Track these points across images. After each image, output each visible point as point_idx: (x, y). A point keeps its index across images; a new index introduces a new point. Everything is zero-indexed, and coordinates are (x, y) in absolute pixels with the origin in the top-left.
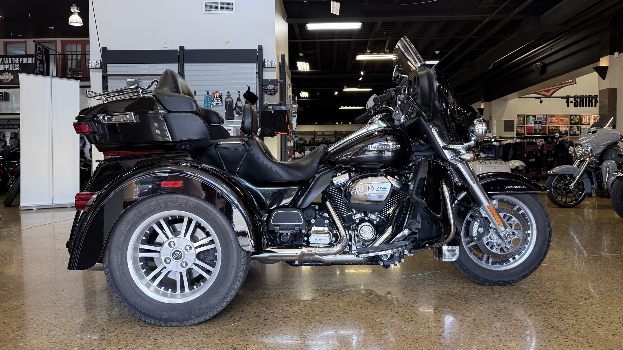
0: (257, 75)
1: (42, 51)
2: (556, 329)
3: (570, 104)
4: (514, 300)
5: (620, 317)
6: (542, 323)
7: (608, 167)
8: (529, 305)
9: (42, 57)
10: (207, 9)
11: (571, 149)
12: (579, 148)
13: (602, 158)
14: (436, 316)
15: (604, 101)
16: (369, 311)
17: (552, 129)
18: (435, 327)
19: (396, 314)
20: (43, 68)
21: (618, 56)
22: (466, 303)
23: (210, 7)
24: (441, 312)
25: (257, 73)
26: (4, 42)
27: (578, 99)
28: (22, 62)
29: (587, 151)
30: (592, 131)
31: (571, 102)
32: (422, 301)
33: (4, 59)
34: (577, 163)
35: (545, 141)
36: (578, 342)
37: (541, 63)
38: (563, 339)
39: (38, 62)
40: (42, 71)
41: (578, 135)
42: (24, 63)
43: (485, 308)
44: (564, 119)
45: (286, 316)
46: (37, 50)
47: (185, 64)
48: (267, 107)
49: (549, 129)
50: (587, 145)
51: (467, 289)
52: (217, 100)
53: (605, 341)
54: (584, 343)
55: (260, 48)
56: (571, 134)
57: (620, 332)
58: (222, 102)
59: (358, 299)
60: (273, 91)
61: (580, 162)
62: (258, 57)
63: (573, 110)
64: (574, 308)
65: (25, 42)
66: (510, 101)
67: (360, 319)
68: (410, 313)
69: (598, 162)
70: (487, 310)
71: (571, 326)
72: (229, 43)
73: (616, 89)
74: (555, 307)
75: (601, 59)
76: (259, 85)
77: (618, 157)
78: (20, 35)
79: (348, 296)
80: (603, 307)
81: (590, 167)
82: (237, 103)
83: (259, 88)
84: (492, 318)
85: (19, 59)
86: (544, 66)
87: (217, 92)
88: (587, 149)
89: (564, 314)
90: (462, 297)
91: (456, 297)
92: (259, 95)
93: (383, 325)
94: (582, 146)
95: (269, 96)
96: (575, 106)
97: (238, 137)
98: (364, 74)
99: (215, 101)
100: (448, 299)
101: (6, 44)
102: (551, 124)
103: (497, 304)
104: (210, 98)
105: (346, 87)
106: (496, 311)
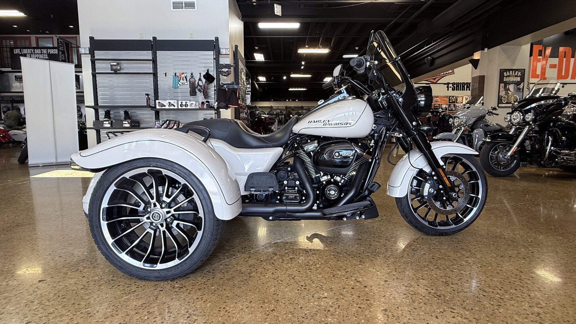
0: (215, 60)
1: (63, 44)
2: (443, 299)
3: (449, 88)
4: (404, 259)
5: (501, 280)
6: (429, 289)
7: (477, 134)
8: (418, 265)
9: (63, 49)
10: (174, 8)
11: (451, 120)
12: (457, 119)
13: (473, 127)
14: (330, 281)
15: (475, 85)
16: (267, 277)
17: (436, 106)
18: (326, 298)
19: (292, 281)
20: (65, 57)
21: (487, 52)
22: (360, 264)
23: (177, 6)
24: (335, 276)
25: (214, 59)
26: (36, 37)
27: (455, 85)
28: (49, 52)
29: (462, 122)
30: (466, 107)
31: (451, 87)
32: (321, 262)
33: (35, 50)
34: (455, 131)
35: (432, 114)
36: (465, 318)
37: (431, 57)
38: (450, 313)
39: (60, 52)
40: (64, 59)
41: (454, 110)
42: (51, 53)
43: (377, 269)
44: (445, 99)
45: (184, 285)
46: (59, 43)
47: (157, 52)
48: (223, 86)
49: (434, 106)
50: (462, 117)
51: (364, 246)
52: (183, 80)
53: (492, 315)
54: (471, 318)
55: (216, 39)
56: (449, 110)
57: (504, 302)
58: (187, 82)
59: (262, 261)
60: (227, 73)
61: (456, 130)
62: (214, 46)
63: (451, 93)
64: (457, 269)
65: (52, 37)
67: (255, 287)
68: (305, 278)
69: (470, 130)
70: (378, 273)
71: (457, 294)
72: (192, 35)
73: (484, 76)
74: (440, 267)
75: (474, 54)
76: (216, 68)
77: (485, 127)
78: (47, 32)
79: (255, 257)
80: (484, 267)
81: (464, 134)
82: (198, 82)
83: (216, 71)
84: (382, 283)
85: (47, 50)
86: (433, 60)
87: (183, 73)
88: (463, 120)
89: (449, 277)
90: (358, 255)
91: (352, 256)
92: (216, 76)
93: (275, 296)
94: (459, 118)
95: (224, 77)
96: (453, 90)
97: (200, 109)
98: (305, 63)
99: (181, 80)
100: (345, 259)
101: (37, 39)
102: (436, 102)
103: (388, 265)
104: (177, 78)
105: (292, 73)
106: (387, 274)
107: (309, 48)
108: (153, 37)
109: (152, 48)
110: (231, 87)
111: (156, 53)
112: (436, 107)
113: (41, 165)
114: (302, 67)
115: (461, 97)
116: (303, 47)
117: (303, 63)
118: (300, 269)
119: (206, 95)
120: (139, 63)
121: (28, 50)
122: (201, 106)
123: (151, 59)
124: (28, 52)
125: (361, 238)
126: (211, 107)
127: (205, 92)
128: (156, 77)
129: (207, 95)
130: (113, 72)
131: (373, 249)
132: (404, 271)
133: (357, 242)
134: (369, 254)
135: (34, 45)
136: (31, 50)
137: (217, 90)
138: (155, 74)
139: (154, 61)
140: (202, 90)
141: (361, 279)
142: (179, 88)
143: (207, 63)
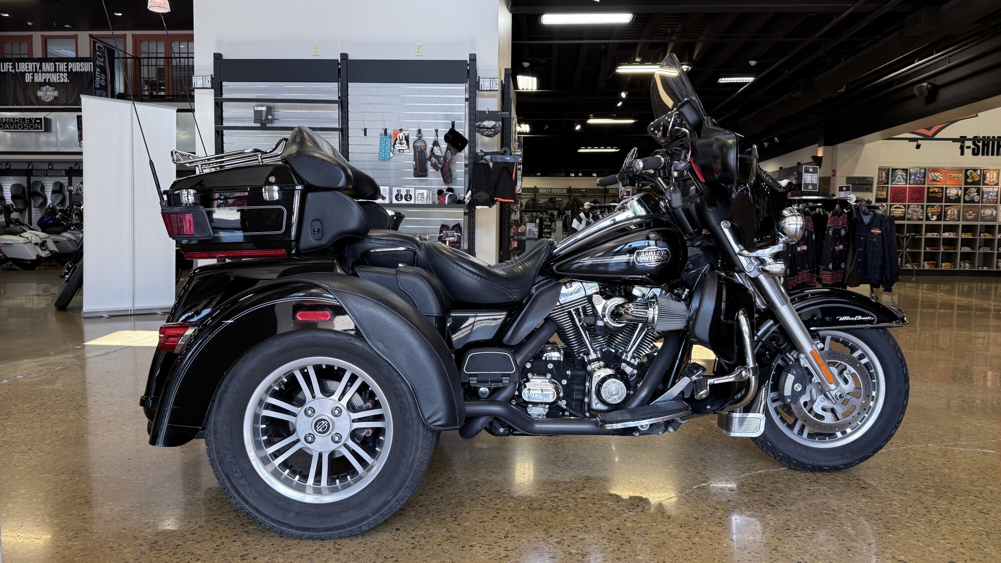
0: (467, 103)
1: (104, 53)
3: (966, 150)
9: (104, 62)
16: (725, 545)
17: (934, 192)
20: (106, 80)
22: (888, 532)
25: (466, 100)
26: (42, 36)
27: (979, 142)
28: (71, 69)
31: (968, 147)
32: (810, 525)
33: (44, 64)
37: (929, 83)
39: (98, 70)
41: (978, 202)
42: (74, 71)
43: (928, 543)
44: (956, 175)
46: (96, 51)
47: (349, 84)
48: (482, 156)
49: (928, 192)
52: (401, 144)
55: (472, 58)
56: (965, 201)
58: (408, 148)
59: (697, 519)
60: (493, 130)
62: (468, 74)
63: (970, 160)
65: (76, 37)
66: (867, 145)
68: (798, 551)
72: (421, 50)
76: (470, 120)
78: (68, 26)
82: (432, 150)
83: (470, 125)
85: (67, 65)
86: (934, 91)
87: (401, 130)
90: (876, 517)
92: (470, 136)
95: (485, 137)
96: (975, 153)
97: (433, 206)
98: (627, 96)
99: (397, 145)
100: (854, 522)
101: (45, 40)
102: (933, 183)
103: (943, 535)
104: (389, 140)
105: (592, 115)
106: (949, 552)
107: (642, 63)
108: (342, 54)
109: (339, 77)
110: (499, 159)
111: (348, 87)
112: (932, 193)
113: (106, 315)
114: (620, 104)
115: (996, 170)
116: (630, 61)
117: (623, 95)
118: (779, 535)
119: (447, 175)
120: (311, 108)
121: (30, 63)
122: (439, 199)
123: (337, 99)
124: (28, 69)
125: (864, 486)
126: (458, 202)
127: (446, 169)
128: (346, 137)
129: (451, 175)
130: (259, 125)
131: (900, 507)
132: (978, 547)
133: (861, 492)
134: (896, 516)
135: (38, 53)
136: (34, 64)
137: (471, 166)
138: (344, 131)
139: (343, 103)
140: (439, 165)
141: (902, 557)
142: (391, 160)
143: (452, 109)
